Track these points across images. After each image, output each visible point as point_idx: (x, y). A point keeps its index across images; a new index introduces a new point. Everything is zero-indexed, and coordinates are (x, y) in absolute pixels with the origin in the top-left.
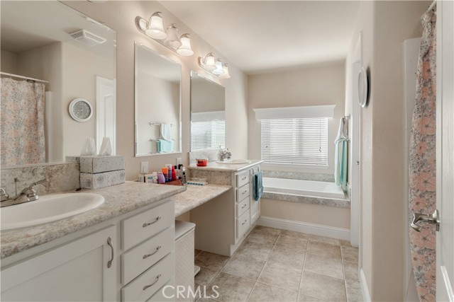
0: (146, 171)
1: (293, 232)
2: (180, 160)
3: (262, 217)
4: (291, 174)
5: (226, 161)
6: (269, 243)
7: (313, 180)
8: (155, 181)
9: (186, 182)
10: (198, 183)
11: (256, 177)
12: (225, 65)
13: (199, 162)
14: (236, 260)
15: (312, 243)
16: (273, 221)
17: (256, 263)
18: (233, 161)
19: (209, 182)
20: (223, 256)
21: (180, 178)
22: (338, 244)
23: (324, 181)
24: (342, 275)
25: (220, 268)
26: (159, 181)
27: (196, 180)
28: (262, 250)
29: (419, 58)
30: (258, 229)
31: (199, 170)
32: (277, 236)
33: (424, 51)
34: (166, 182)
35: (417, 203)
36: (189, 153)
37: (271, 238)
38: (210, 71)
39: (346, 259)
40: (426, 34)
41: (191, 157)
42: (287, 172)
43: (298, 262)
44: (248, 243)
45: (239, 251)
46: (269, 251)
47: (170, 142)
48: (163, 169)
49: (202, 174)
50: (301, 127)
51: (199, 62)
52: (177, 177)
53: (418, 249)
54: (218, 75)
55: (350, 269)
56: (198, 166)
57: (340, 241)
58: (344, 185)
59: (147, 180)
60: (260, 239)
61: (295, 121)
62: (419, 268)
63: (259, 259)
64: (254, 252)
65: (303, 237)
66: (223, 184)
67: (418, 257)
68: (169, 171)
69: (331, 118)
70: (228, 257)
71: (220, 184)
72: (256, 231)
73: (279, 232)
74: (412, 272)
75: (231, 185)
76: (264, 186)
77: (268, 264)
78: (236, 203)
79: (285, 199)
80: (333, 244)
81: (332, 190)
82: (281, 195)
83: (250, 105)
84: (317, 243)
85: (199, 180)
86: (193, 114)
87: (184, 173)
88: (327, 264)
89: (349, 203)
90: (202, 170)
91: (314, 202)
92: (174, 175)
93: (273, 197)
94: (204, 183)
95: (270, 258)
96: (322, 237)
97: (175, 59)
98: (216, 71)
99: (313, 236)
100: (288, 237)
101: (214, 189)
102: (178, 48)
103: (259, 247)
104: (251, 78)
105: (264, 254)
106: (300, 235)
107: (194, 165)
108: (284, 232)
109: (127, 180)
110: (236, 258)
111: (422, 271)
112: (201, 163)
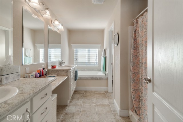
0: (28, 72)
1: (89, 91)
2: (44, 66)
3: (77, 87)
4: (86, 69)
5: (62, 65)
6: (81, 97)
7: (93, 71)
8: (35, 77)
9: (47, 76)
10: (53, 76)
11: (76, 71)
12: (62, 25)
13: (52, 67)
14: (70, 106)
15: (96, 94)
16: (81, 88)
17: (79, 105)
18: (66, 65)
19: (58, 75)
20: (65, 106)
21: (45, 74)
22: (104, 92)
23: (97, 71)
24: (108, 103)
25: (64, 111)
26: (36, 77)
27: (51, 75)
28: (79, 100)
29: (133, 32)
30: (76, 92)
31: (53, 70)
32: (83, 93)
33: (135, 30)
34: (40, 77)
35: (133, 76)
36: (47, 63)
37: (82, 95)
38: (56, 27)
39: (108, 97)
40: (135, 25)
41: (48, 64)
42: (84, 69)
43: (93, 101)
44: (73, 98)
45: (71, 102)
46: (82, 100)
47: (30, 58)
48: (38, 71)
49: (54, 72)
50: (89, 52)
51: (52, 22)
52: (44, 74)
53: (133, 90)
54: (59, 29)
55: (110, 100)
56: (52, 68)
57: (105, 91)
58: (104, 72)
59: (30, 77)
60: (78, 96)
61: (87, 50)
62: (134, 95)
63: (79, 104)
64: (77, 101)
65: (93, 92)
66: (65, 75)
67: (134, 92)
68: (41, 71)
69: (99, 49)
70: (67, 106)
71: (63, 76)
72: (75, 93)
73: (84, 92)
74: (132, 97)
75: (68, 75)
76: (78, 75)
77: (83, 105)
78: (70, 83)
79: (86, 79)
80: (103, 93)
81: (101, 74)
82: (84, 78)
83: (70, 43)
84: (98, 93)
85: (53, 75)
86: (49, 45)
87: (46, 72)
88: (103, 100)
89: (107, 78)
90: (54, 70)
91: (96, 79)
92: (43, 73)
93: (82, 79)
94: (55, 76)
95: (83, 102)
96: (99, 91)
97: (41, 19)
98: (58, 27)
99: (96, 91)
100: (88, 93)
101: (61, 78)
102: (43, 14)
103: (78, 99)
104: (70, 32)
105: (81, 101)
106: (92, 92)
107: (50, 68)
108: (86, 92)
109: (21, 77)
110: (70, 105)
111: (135, 96)
112: (53, 67)
